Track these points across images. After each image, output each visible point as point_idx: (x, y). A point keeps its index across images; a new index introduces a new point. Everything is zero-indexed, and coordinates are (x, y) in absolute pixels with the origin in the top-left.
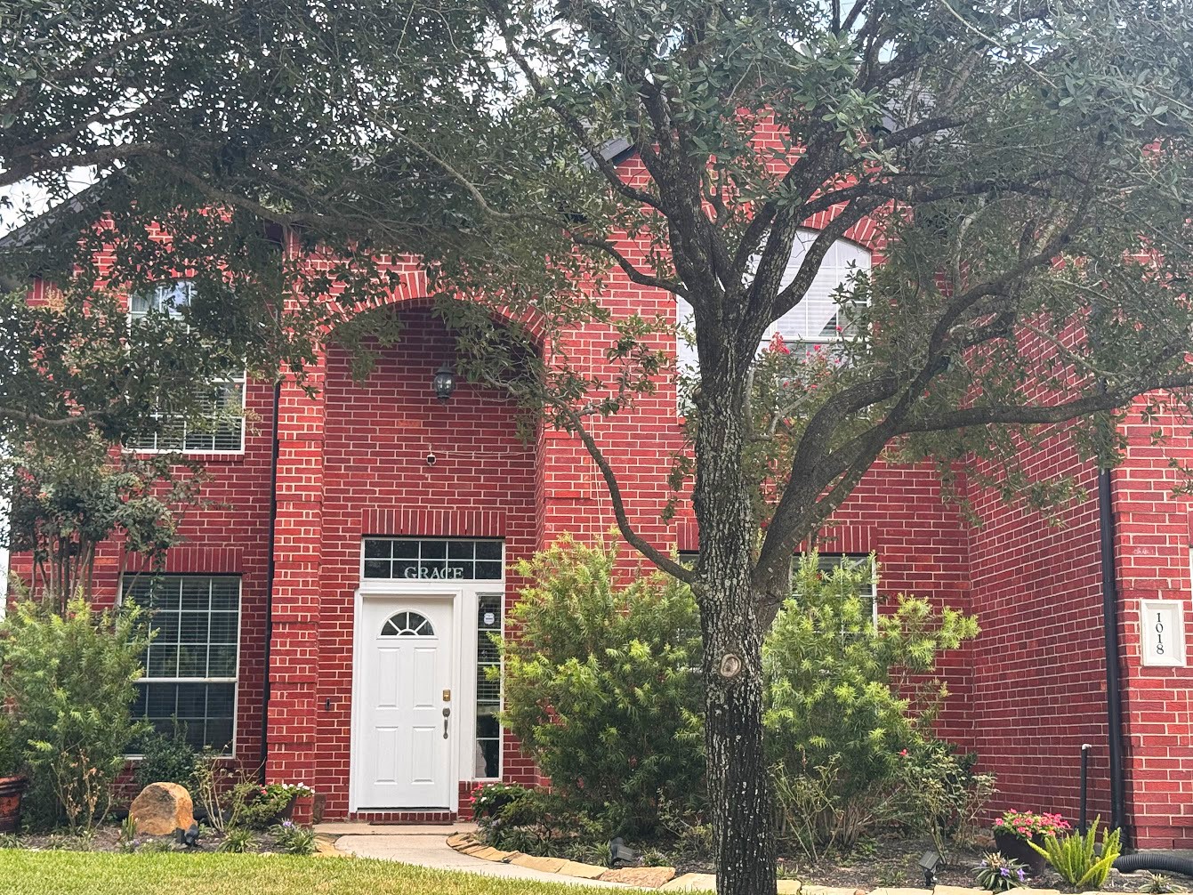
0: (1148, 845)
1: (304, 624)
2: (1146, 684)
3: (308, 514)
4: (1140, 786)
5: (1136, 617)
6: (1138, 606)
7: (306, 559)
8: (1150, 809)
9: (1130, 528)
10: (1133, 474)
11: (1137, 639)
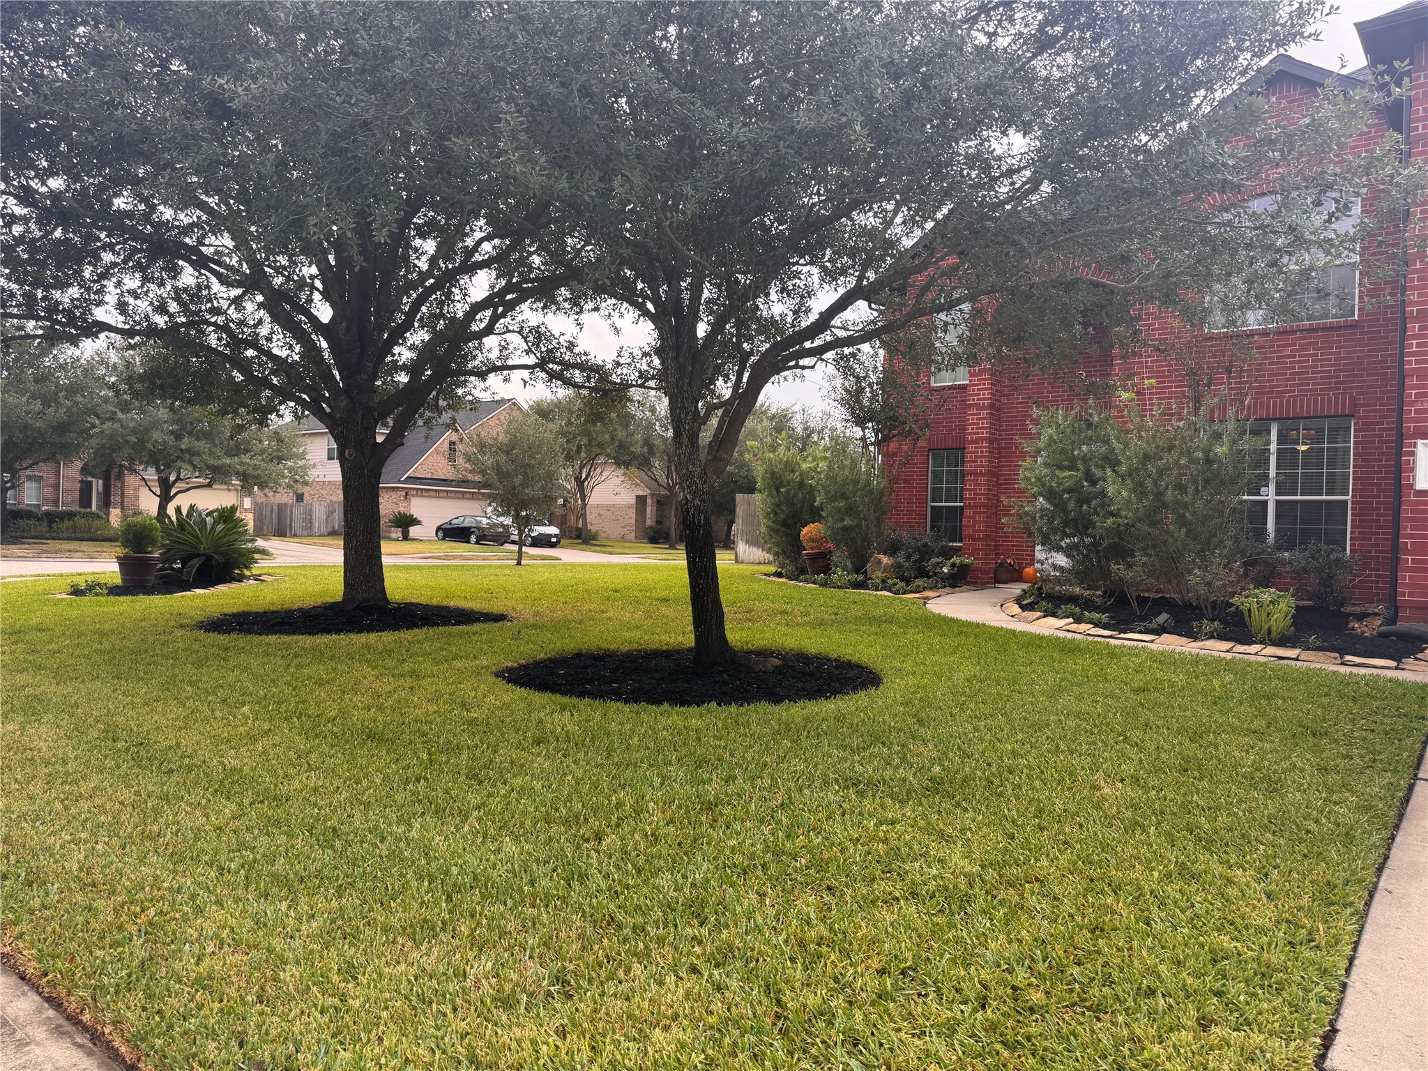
0: (1407, 620)
1: (981, 474)
2: (1417, 503)
3: (984, 413)
4: (1405, 578)
5: (1413, 454)
6: (1415, 445)
7: (982, 439)
8: (1410, 594)
9: (1414, 387)
10: (1418, 345)
11: (1412, 470)
